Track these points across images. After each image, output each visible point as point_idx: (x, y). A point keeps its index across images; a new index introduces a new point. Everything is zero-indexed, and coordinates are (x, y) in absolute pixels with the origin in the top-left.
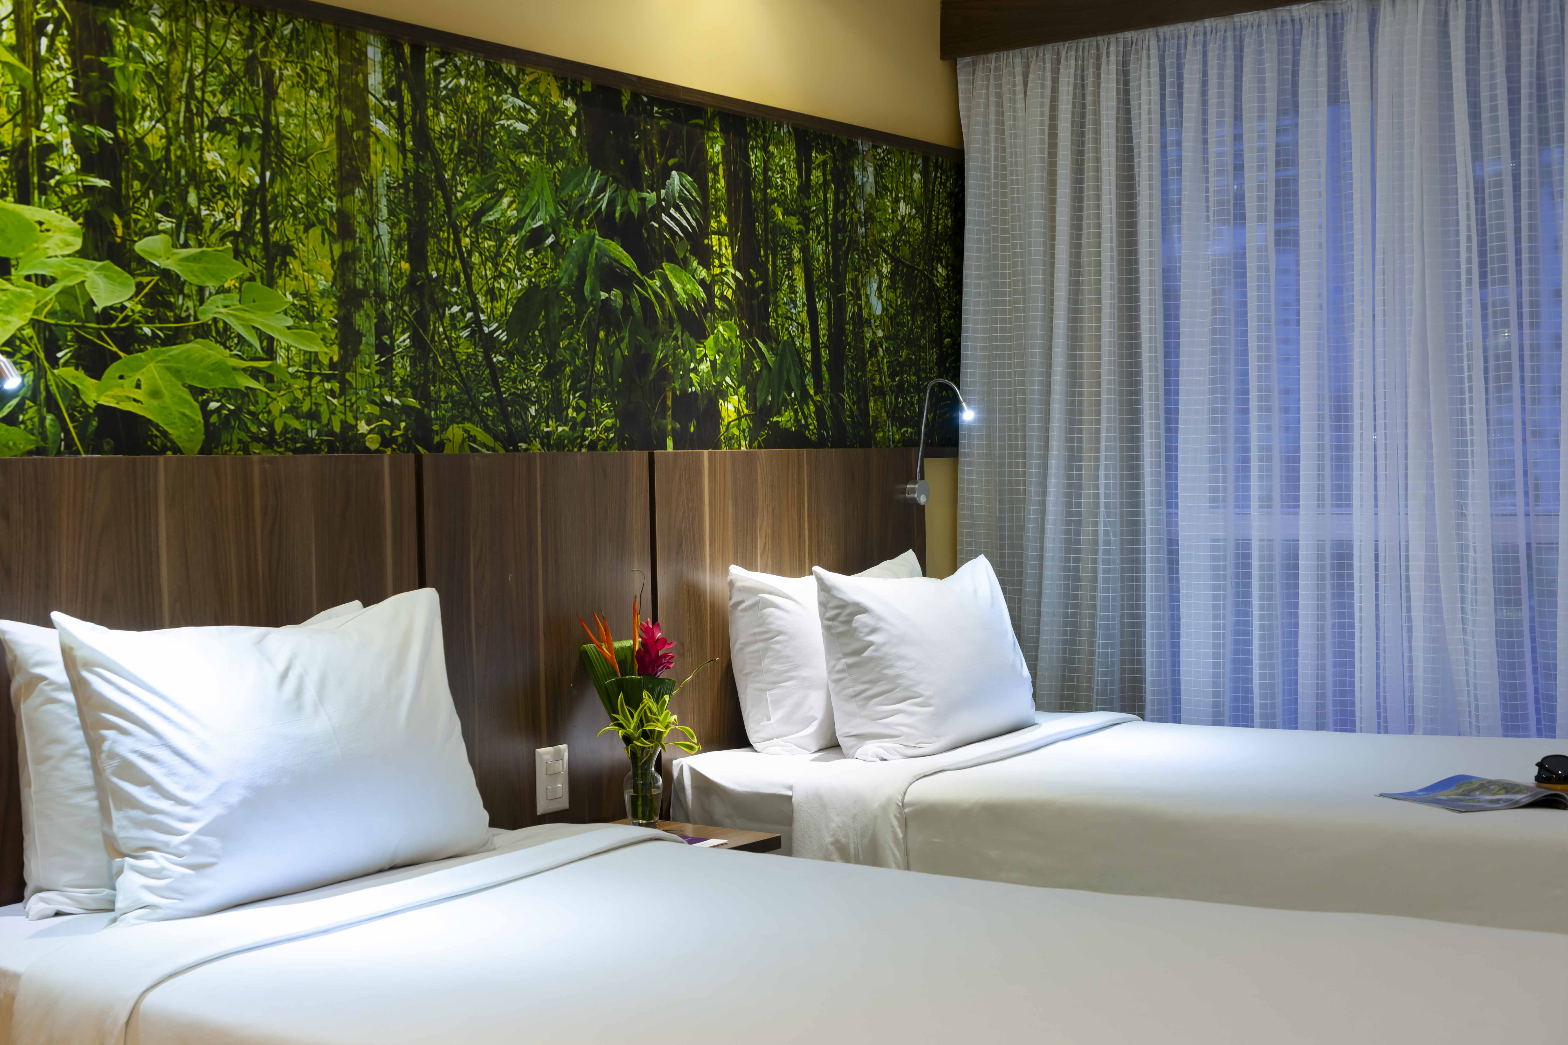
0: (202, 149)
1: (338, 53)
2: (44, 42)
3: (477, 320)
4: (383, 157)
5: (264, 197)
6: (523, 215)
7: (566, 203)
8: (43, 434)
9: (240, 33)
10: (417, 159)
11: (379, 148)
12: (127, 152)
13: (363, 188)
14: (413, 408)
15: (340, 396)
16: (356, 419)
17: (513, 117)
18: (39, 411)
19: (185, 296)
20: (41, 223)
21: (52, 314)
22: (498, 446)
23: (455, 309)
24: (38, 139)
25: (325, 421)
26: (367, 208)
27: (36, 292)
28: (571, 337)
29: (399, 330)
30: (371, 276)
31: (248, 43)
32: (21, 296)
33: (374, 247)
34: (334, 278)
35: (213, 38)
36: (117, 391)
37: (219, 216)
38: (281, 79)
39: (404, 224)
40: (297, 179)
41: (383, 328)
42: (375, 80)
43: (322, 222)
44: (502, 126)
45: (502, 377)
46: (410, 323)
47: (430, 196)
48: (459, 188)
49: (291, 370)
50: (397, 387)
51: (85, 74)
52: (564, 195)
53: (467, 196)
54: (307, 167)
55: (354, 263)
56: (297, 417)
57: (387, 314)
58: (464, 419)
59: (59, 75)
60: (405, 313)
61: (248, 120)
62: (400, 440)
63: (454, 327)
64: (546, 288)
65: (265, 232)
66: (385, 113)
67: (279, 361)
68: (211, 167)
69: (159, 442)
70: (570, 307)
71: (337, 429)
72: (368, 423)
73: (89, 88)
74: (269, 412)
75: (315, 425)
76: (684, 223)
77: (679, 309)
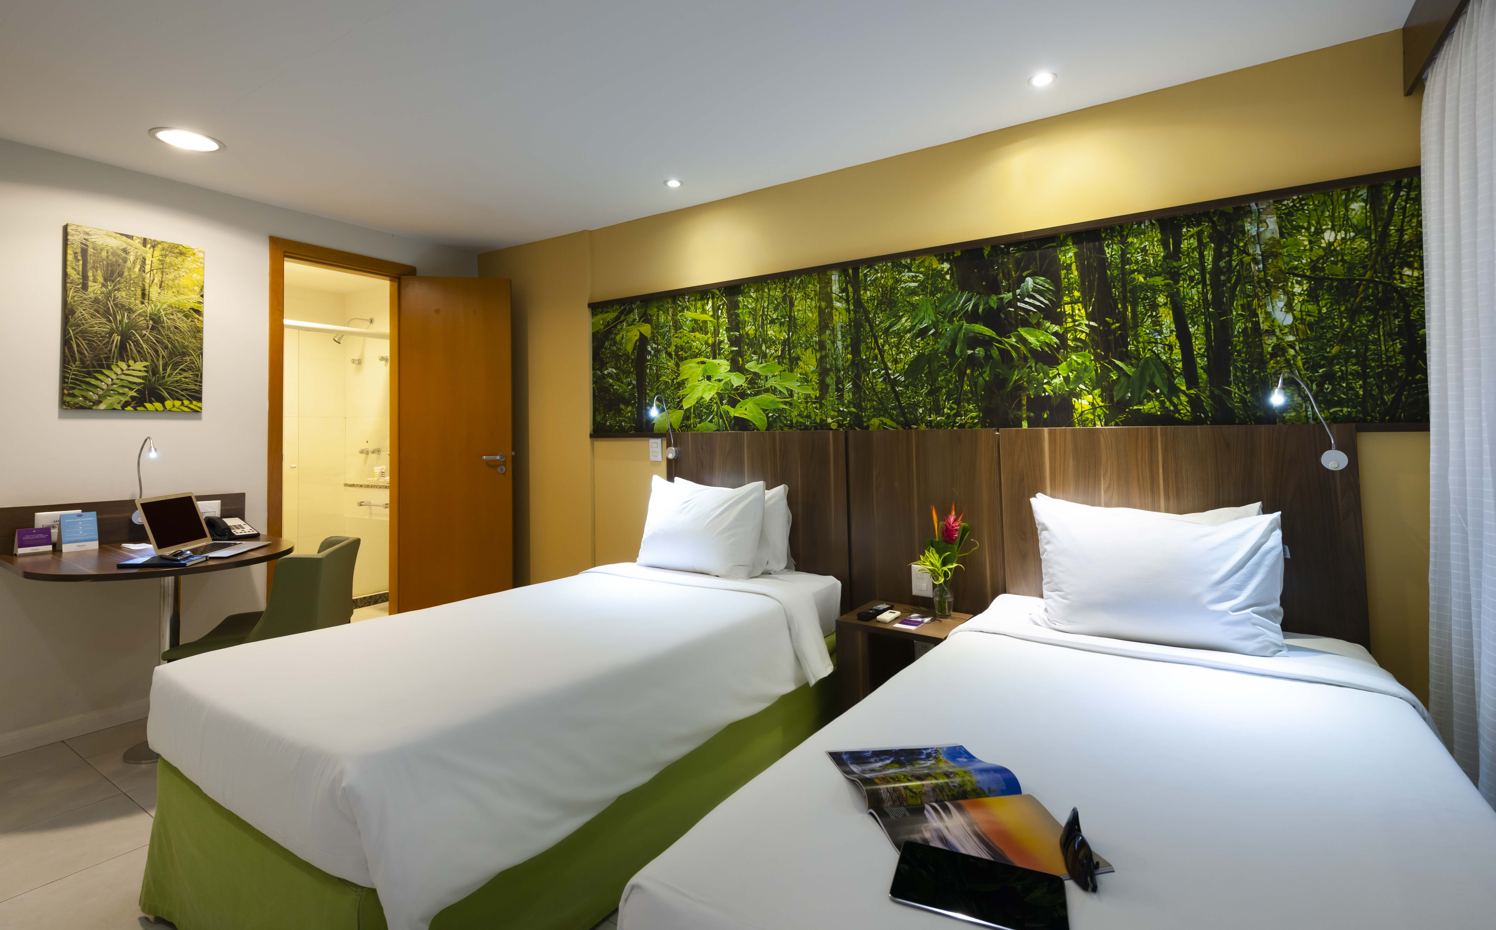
0: (767, 331)
1: (819, 283)
2: (720, 311)
3: (887, 374)
4: (839, 316)
5: (789, 342)
6: (914, 323)
7: (943, 313)
8: (719, 425)
9: (780, 288)
10: (855, 312)
11: (837, 313)
12: (743, 337)
13: (830, 330)
14: (853, 412)
15: (819, 409)
16: (827, 417)
17: (908, 281)
18: (718, 418)
19: (761, 380)
20: (719, 364)
21: (722, 390)
22: (899, 427)
23: (875, 370)
24: (718, 340)
25: (813, 418)
26: (832, 337)
27: (717, 384)
28: (946, 374)
29: (847, 382)
30: (834, 362)
31: (783, 291)
32: (714, 386)
33: (835, 351)
34: (817, 366)
35: (771, 293)
36: (739, 411)
37: (773, 351)
38: (796, 299)
39: (849, 340)
40: (802, 333)
41: (839, 381)
42: (835, 288)
43: (811, 346)
44: (902, 287)
45: (902, 397)
46: (852, 379)
47: (862, 326)
48: (877, 319)
49: (799, 401)
50: (846, 404)
51: (731, 317)
52: (942, 309)
53: (881, 322)
54: (806, 327)
55: (826, 359)
56: (802, 417)
57: (841, 376)
58: (880, 416)
59: (723, 320)
60: (849, 375)
61: (783, 317)
62: (847, 425)
63: (874, 378)
64: (929, 354)
65: (790, 354)
66: (840, 299)
67: (795, 398)
68: (770, 336)
69: (752, 427)
70: (945, 360)
71: (818, 421)
72: (832, 419)
73: (732, 321)
74: (791, 416)
75: (809, 420)
76: (1038, 303)
77: (1033, 351)
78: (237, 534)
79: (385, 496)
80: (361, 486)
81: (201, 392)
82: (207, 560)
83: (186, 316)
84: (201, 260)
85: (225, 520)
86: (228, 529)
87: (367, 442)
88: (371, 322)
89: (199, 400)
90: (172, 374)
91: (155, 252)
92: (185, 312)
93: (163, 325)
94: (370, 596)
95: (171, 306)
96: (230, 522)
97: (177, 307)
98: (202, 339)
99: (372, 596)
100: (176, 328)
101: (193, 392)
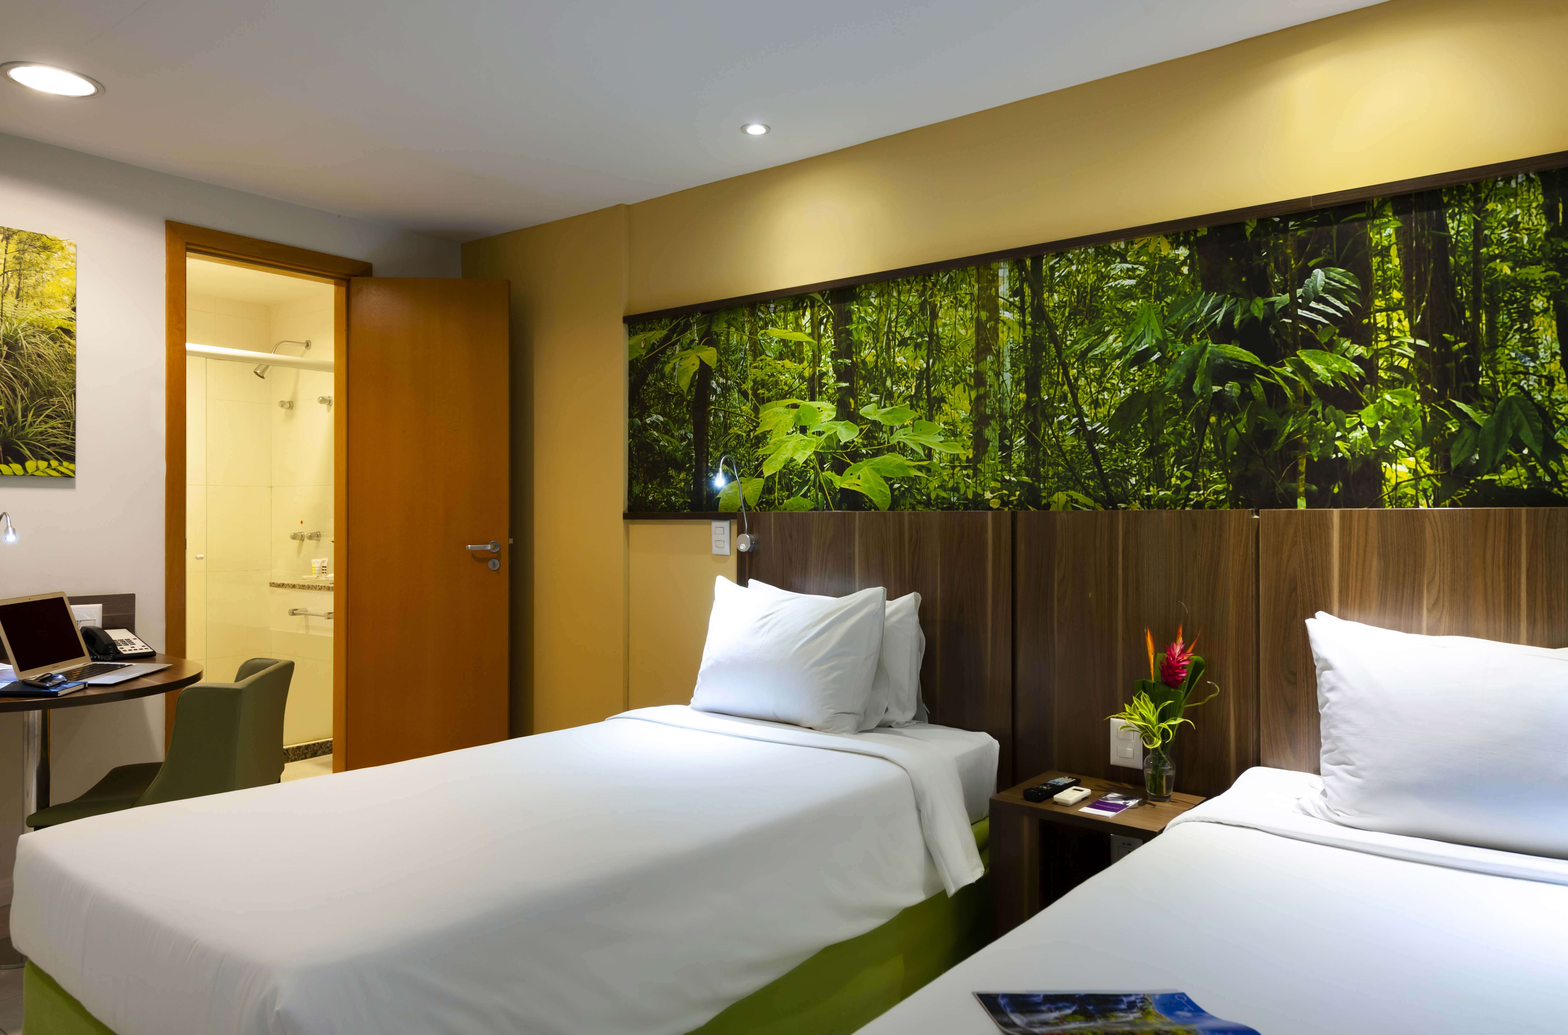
0: (894, 356)
1: (978, 281)
2: (822, 327)
3: (1081, 423)
4: (1008, 333)
5: (928, 373)
6: (1128, 344)
7: (1174, 326)
8: (817, 502)
9: (917, 291)
10: (1034, 326)
11: (1005, 329)
12: (857, 368)
13: (993, 354)
14: (1026, 483)
15: (973, 478)
16: (984, 490)
17: (1121, 278)
18: (816, 491)
19: (883, 432)
20: (819, 408)
21: (823, 448)
22: (1098, 506)
23: (1062, 417)
24: (819, 371)
25: (962, 492)
26: (995, 366)
27: (816, 439)
28: (1177, 424)
29: (1017, 435)
30: (997, 406)
31: (922, 294)
32: (810, 442)
33: (999, 388)
34: (971, 411)
35: (902, 298)
36: (849, 481)
37: (902, 389)
38: (941, 307)
39: (1023, 371)
40: (948, 360)
41: (1005, 434)
42: (1004, 289)
43: (963, 380)
44: (1110, 287)
45: (1104, 459)
46: (1025, 431)
47: (1044, 348)
48: (1069, 338)
49: (941, 465)
50: (1014, 470)
51: (839, 336)
52: (1173, 321)
53: (1075, 342)
54: (956, 351)
55: (985, 400)
56: (945, 490)
57: (1008, 426)
58: (1068, 489)
59: (828, 340)
60: (1021, 425)
61: (920, 335)
62: (1015, 502)
63: (1061, 429)
64: (1150, 392)
65: (929, 392)
66: (1010, 306)
67: (935, 461)
68: (899, 365)
69: (868, 504)
70: (1175, 402)
71: (970, 496)
72: (992, 493)
73: (841, 342)
74: (928, 488)
75: (956, 494)
76: (1331, 311)
77: (1320, 388)
78: (124, 653)
79: (327, 602)
80: (294, 586)
81: (74, 448)
82: (85, 688)
83: (53, 339)
84: (72, 257)
85: (108, 632)
86: (113, 644)
87: (302, 522)
88: (308, 345)
89: (72, 459)
90: (34, 422)
91: (10, 246)
92: (51, 332)
93: (22, 352)
94: (306, 746)
95: (31, 324)
96: (116, 635)
97: (41, 325)
98: (74, 372)
99: (309, 745)
100: (39, 356)
101: (64, 448)
